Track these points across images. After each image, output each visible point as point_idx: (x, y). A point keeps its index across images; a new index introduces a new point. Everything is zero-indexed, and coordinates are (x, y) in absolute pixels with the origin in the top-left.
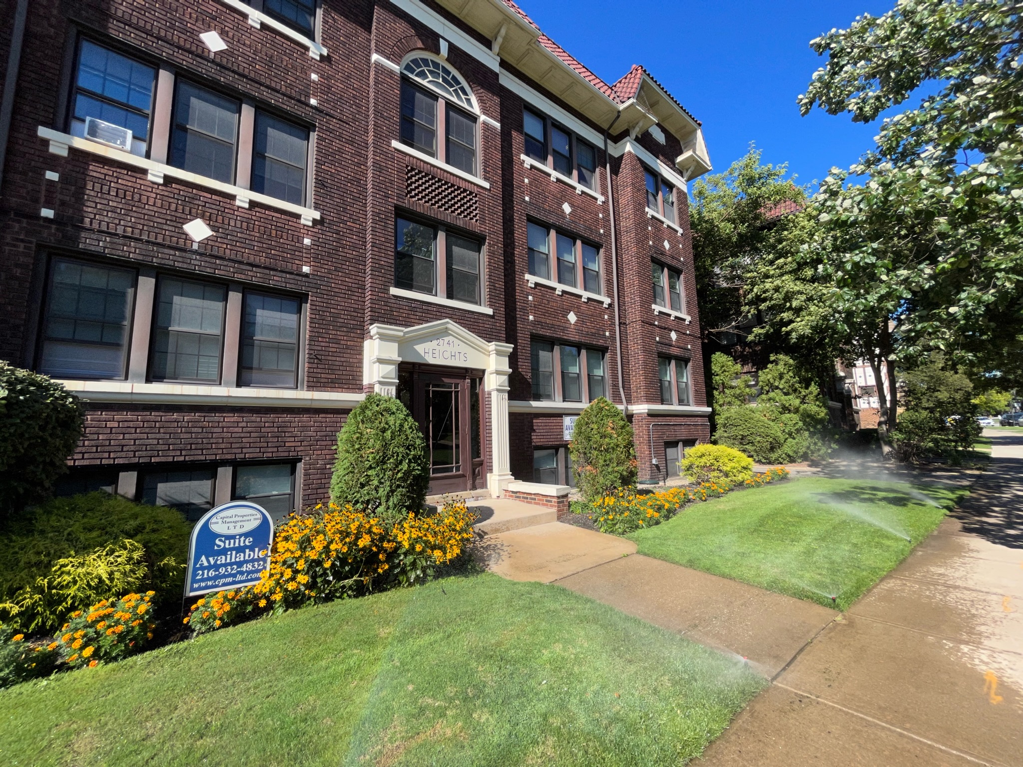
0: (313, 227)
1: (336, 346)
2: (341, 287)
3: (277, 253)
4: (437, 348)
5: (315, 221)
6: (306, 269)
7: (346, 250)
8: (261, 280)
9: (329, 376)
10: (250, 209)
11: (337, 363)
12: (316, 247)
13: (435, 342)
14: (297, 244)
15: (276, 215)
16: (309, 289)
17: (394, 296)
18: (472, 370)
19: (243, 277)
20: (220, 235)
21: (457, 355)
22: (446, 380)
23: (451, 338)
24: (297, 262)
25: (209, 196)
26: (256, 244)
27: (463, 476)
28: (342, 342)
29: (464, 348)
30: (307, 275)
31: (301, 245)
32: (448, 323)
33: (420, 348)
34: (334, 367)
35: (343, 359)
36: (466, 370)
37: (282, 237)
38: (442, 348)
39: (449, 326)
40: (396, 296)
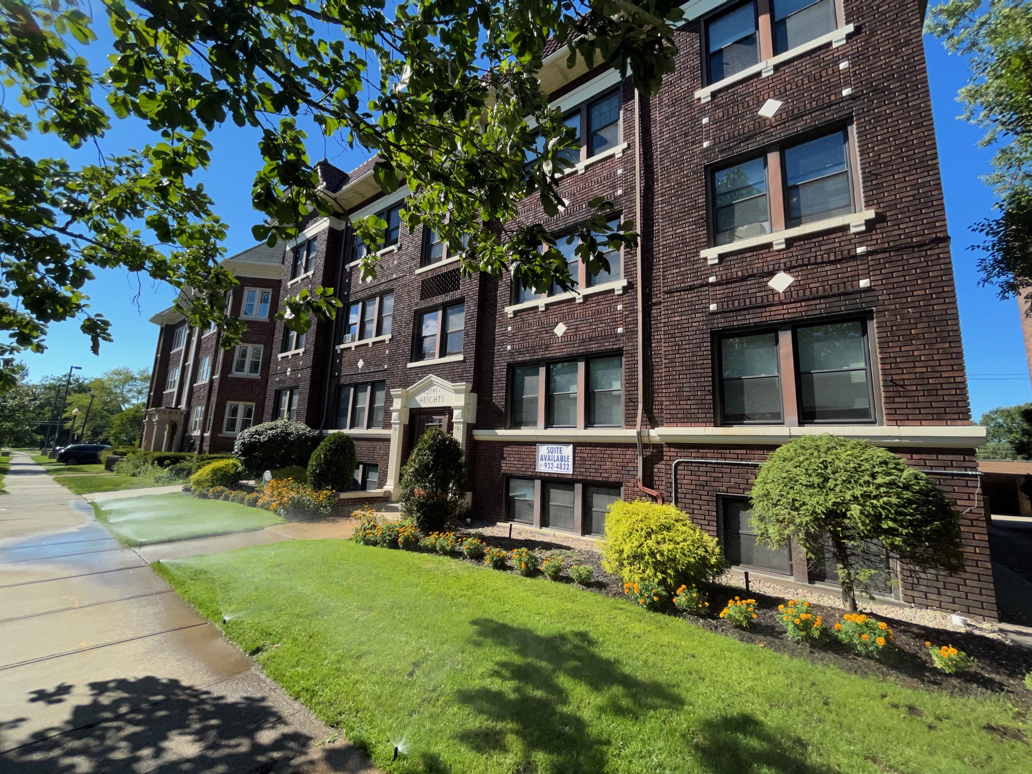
4: (427, 396)
6: (386, 367)
8: (373, 378)
12: (390, 353)
13: (425, 392)
15: (379, 344)
16: (386, 377)
19: (369, 379)
20: (365, 363)
21: (438, 398)
22: (435, 417)
23: (433, 387)
24: (384, 364)
25: (364, 347)
26: (373, 361)
29: (442, 392)
30: (386, 370)
31: (385, 355)
32: (431, 376)
33: (418, 399)
36: (444, 408)
37: (380, 354)
39: (432, 379)
40: (410, 368)
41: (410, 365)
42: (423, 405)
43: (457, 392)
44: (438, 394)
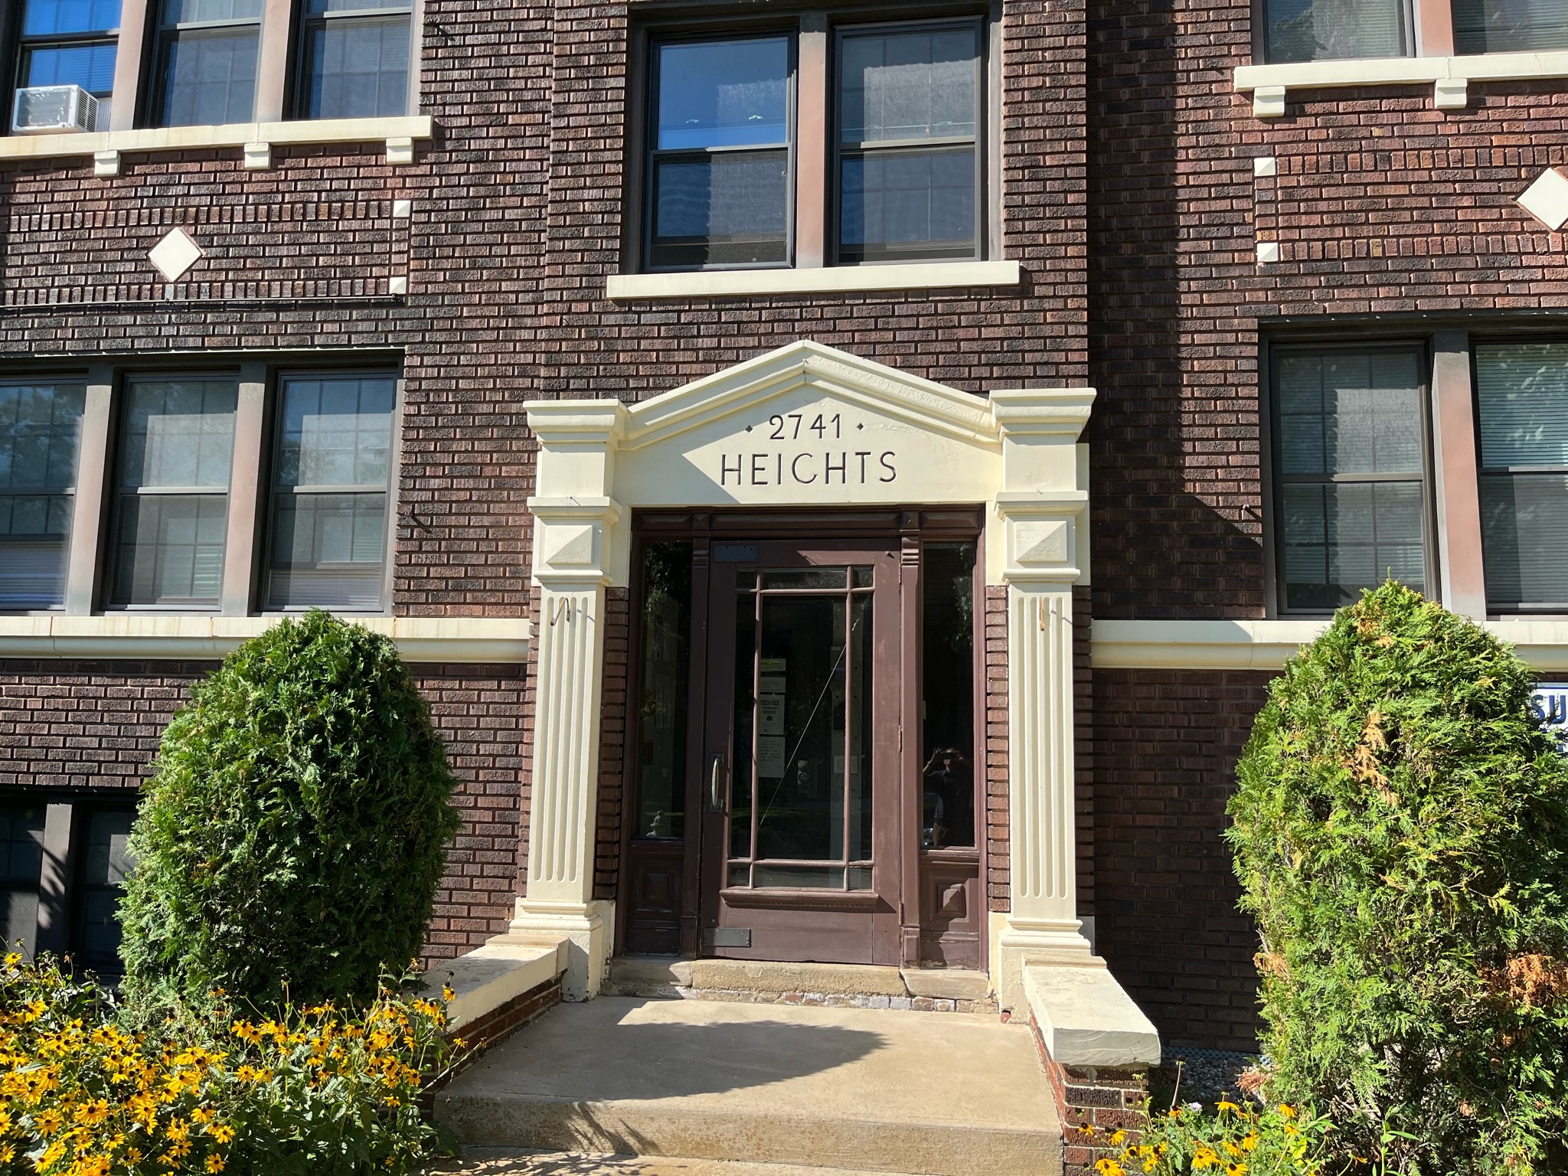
0: (416, 162)
1: (470, 483)
2: (487, 311)
3: (331, 261)
4: (773, 448)
5: (420, 146)
6: (397, 285)
7: (502, 202)
8: (294, 340)
9: (447, 572)
10: (273, 167)
11: (471, 533)
12: (423, 217)
13: (765, 429)
14: (378, 224)
15: (329, 161)
16: (403, 338)
17: (620, 302)
18: (923, 511)
19: (258, 341)
20: (214, 252)
21: (854, 462)
22: (817, 558)
23: (827, 407)
24: (376, 271)
25: (196, 167)
26: (284, 251)
27: (880, 906)
28: (488, 471)
29: (880, 434)
30: (398, 301)
31: (386, 224)
32: (806, 352)
33: (705, 459)
34: (464, 546)
35: (487, 521)
36: (899, 512)
37: (342, 218)
38: (789, 448)
39: (815, 363)
40: (625, 304)
41: (621, 286)
42: (744, 494)
43: (1021, 432)
44: (852, 441)
